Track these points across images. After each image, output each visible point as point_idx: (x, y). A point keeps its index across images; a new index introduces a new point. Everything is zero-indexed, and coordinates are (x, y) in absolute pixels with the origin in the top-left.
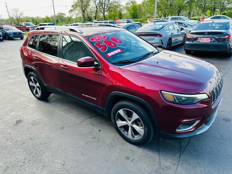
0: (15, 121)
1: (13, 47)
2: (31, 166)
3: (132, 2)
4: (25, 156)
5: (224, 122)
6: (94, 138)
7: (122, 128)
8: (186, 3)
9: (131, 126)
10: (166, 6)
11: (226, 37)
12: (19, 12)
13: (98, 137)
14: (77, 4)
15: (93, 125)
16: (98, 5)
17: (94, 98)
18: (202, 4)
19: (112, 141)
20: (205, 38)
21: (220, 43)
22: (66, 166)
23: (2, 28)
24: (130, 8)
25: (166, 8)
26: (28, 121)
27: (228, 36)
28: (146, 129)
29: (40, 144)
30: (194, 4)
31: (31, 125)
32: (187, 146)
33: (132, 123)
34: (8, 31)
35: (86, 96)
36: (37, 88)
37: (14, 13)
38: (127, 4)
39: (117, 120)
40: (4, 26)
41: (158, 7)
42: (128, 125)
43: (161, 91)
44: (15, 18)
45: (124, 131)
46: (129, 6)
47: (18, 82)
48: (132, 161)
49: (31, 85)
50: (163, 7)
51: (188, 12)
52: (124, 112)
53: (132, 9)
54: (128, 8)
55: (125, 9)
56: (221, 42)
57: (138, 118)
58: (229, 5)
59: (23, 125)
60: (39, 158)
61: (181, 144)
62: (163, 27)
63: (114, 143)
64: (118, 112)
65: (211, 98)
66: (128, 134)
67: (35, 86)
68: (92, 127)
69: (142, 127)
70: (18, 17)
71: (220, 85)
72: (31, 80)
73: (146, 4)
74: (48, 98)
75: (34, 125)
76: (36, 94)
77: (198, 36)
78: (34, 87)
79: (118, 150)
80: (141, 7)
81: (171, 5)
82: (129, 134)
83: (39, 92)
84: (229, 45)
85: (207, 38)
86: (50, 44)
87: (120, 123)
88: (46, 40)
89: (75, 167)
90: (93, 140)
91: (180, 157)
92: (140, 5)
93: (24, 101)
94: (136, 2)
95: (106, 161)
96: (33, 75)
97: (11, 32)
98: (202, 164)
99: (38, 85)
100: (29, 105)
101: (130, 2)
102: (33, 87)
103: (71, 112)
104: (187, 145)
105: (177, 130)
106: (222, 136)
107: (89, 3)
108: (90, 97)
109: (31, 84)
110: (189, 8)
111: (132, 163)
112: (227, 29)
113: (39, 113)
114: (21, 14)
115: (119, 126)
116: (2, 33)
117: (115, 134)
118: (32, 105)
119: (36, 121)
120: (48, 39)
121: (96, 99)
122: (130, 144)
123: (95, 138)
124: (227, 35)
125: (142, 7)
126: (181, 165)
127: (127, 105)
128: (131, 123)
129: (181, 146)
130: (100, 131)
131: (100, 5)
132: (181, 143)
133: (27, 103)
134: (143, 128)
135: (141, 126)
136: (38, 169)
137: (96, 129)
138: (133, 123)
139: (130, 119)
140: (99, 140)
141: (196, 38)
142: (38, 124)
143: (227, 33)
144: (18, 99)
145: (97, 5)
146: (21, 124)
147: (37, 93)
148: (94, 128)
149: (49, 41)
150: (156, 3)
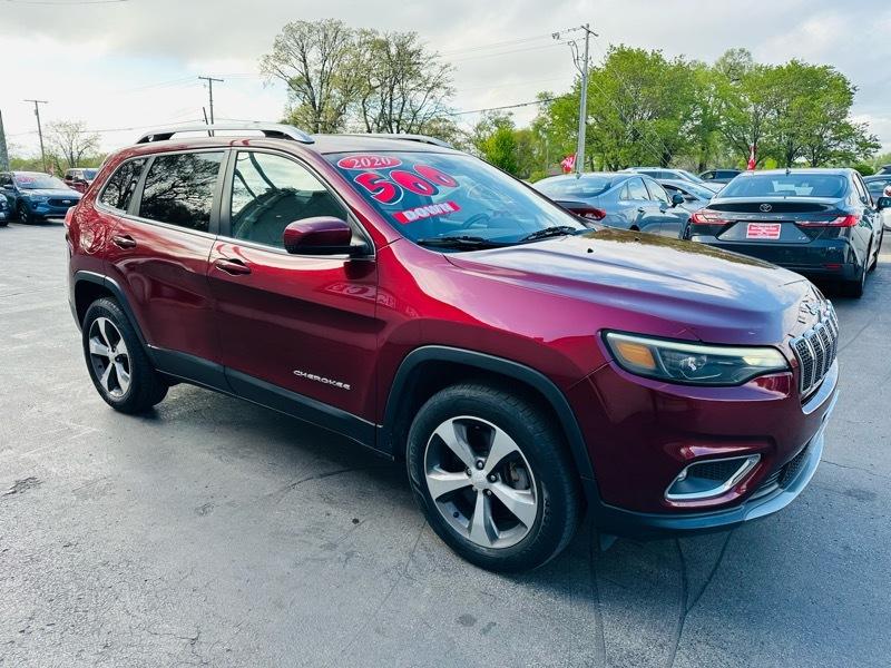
0: (9, 482)
1: (41, 246)
2: (53, 644)
3: (497, 123)
4: (33, 607)
5: (853, 501)
6: (332, 546)
7: (447, 504)
8: (691, 132)
9: (485, 491)
10: (617, 138)
11: (836, 222)
12: (84, 136)
13: (347, 542)
14: (300, 118)
15: (331, 502)
16: (375, 126)
17: (340, 384)
18: (748, 136)
19: (404, 559)
20: (760, 224)
21: (817, 244)
22: (203, 647)
23: (11, 182)
24: (491, 144)
25: (619, 145)
26: (63, 483)
27: (843, 219)
28: (545, 495)
29: (105, 564)
30: (716, 135)
31: (75, 498)
32: (710, 580)
33: (489, 477)
34: (29, 193)
35: (311, 376)
36: (117, 365)
37: (63, 140)
38: (479, 128)
39: (430, 469)
40: (18, 174)
41: (590, 140)
42: (471, 486)
43: (604, 331)
44: (63, 157)
45: (456, 515)
46: (488, 134)
47: (42, 353)
48: (485, 631)
49: (93, 350)
50: (608, 142)
51: (698, 166)
52: (458, 432)
53: (498, 145)
54: (482, 142)
55: (472, 146)
56: (822, 238)
57: (516, 452)
58: (842, 145)
59: (40, 497)
60: (91, 616)
61: (684, 574)
62: (608, 187)
63: (411, 564)
64: (436, 434)
65: (796, 371)
66: (470, 529)
67: (111, 356)
68: (326, 508)
69: (529, 492)
70: (75, 155)
71: (827, 333)
72: (97, 332)
73: (545, 131)
74: (157, 406)
75: (85, 497)
76: (110, 389)
77: (735, 216)
78: (105, 360)
79: (428, 591)
80: (529, 140)
81: (636, 136)
82: (477, 528)
83: (124, 377)
84: (851, 252)
85: (771, 225)
86: (184, 208)
87: (441, 481)
88: (170, 190)
89: (241, 649)
90: (326, 554)
91: (682, 620)
92: (525, 133)
93: (59, 414)
94: (513, 123)
95: (378, 631)
96: (109, 309)
97: (40, 196)
98: (774, 646)
99: (122, 348)
100: (75, 427)
101: (489, 122)
102: (100, 362)
103: (242, 457)
104: (712, 576)
105: (670, 496)
106: (847, 548)
107: (343, 117)
108: (326, 380)
109: (95, 346)
110: (699, 150)
111: (486, 640)
112: (838, 195)
113: (111, 457)
114: (89, 143)
115: (435, 494)
116: (9, 198)
117: (418, 533)
118: (87, 430)
119: (96, 481)
120: (178, 186)
121: (347, 386)
122: (479, 571)
123: (335, 546)
124: (839, 213)
125: (533, 140)
126: (688, 648)
127: (470, 399)
128: (484, 479)
129: (685, 579)
130: (356, 521)
131: (381, 124)
132: (684, 569)
133: (68, 423)
134: (533, 493)
135: (527, 488)
136: (84, 655)
137: (341, 517)
138: (493, 477)
139: (483, 459)
140: (350, 555)
141: (728, 224)
142: (104, 494)
143: (841, 207)
144: (35, 409)
145: (370, 124)
146: (32, 493)
147: (113, 383)
148: (334, 512)
149: (181, 196)
150: (583, 128)
